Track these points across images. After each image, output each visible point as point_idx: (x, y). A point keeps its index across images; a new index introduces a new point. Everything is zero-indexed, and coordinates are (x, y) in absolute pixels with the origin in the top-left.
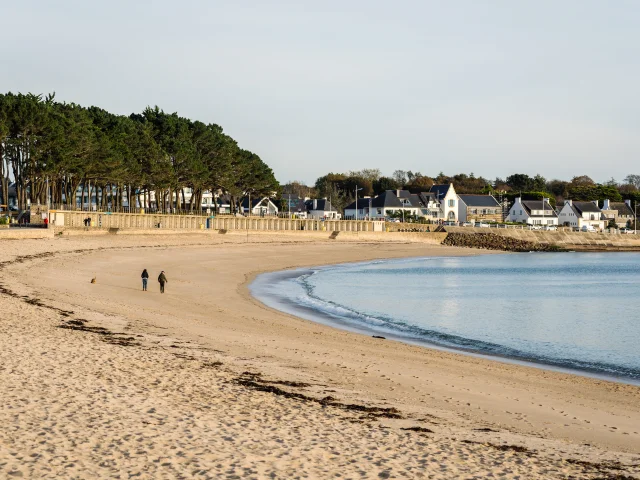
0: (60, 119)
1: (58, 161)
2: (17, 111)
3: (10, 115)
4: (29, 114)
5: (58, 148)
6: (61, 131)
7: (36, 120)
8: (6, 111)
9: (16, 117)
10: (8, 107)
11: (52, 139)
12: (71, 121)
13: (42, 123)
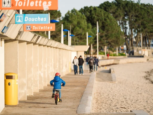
0: (145, 10)
1: (145, 28)
2: (127, 6)
3: (124, 8)
4: (132, 7)
5: (145, 22)
6: (146, 15)
7: (135, 10)
8: (122, 6)
9: (127, 9)
10: (123, 5)
11: (142, 18)
12: (149, 11)
13: (138, 12)
